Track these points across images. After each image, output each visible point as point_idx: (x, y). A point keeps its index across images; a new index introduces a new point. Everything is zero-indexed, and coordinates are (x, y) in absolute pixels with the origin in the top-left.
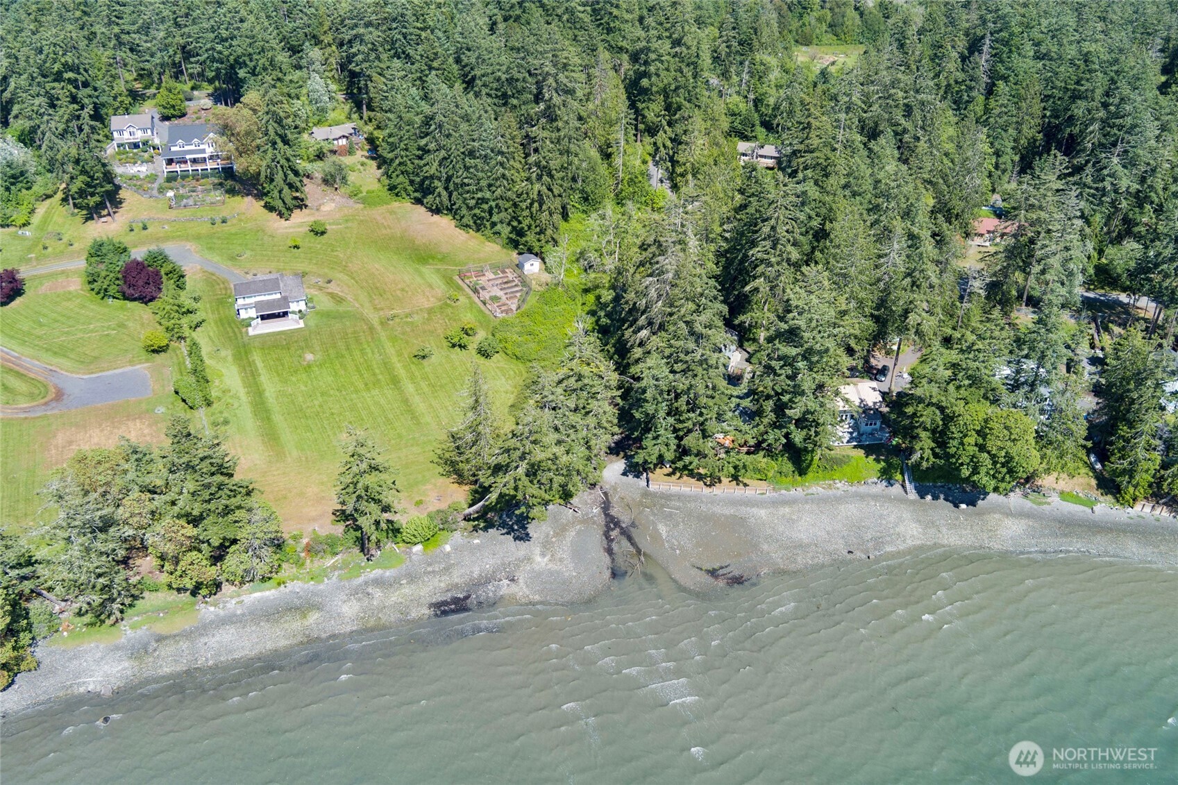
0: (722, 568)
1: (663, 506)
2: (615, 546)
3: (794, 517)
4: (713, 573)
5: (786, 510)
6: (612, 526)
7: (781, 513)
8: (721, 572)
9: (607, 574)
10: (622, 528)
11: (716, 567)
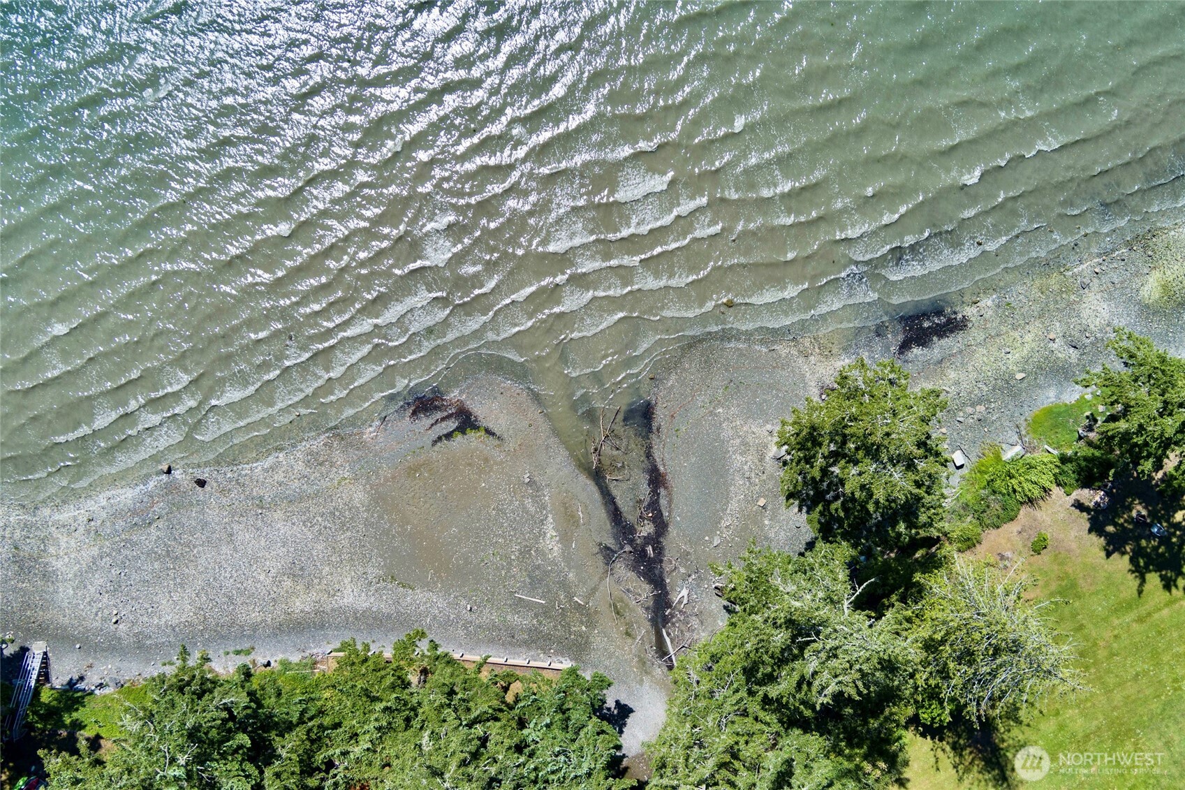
0: (449, 436)
1: (546, 612)
2: (644, 490)
3: (288, 583)
4: (466, 421)
5: (301, 604)
6: (650, 549)
7: (314, 595)
8: (452, 425)
9: (660, 416)
10: (631, 542)
11: (459, 438)
